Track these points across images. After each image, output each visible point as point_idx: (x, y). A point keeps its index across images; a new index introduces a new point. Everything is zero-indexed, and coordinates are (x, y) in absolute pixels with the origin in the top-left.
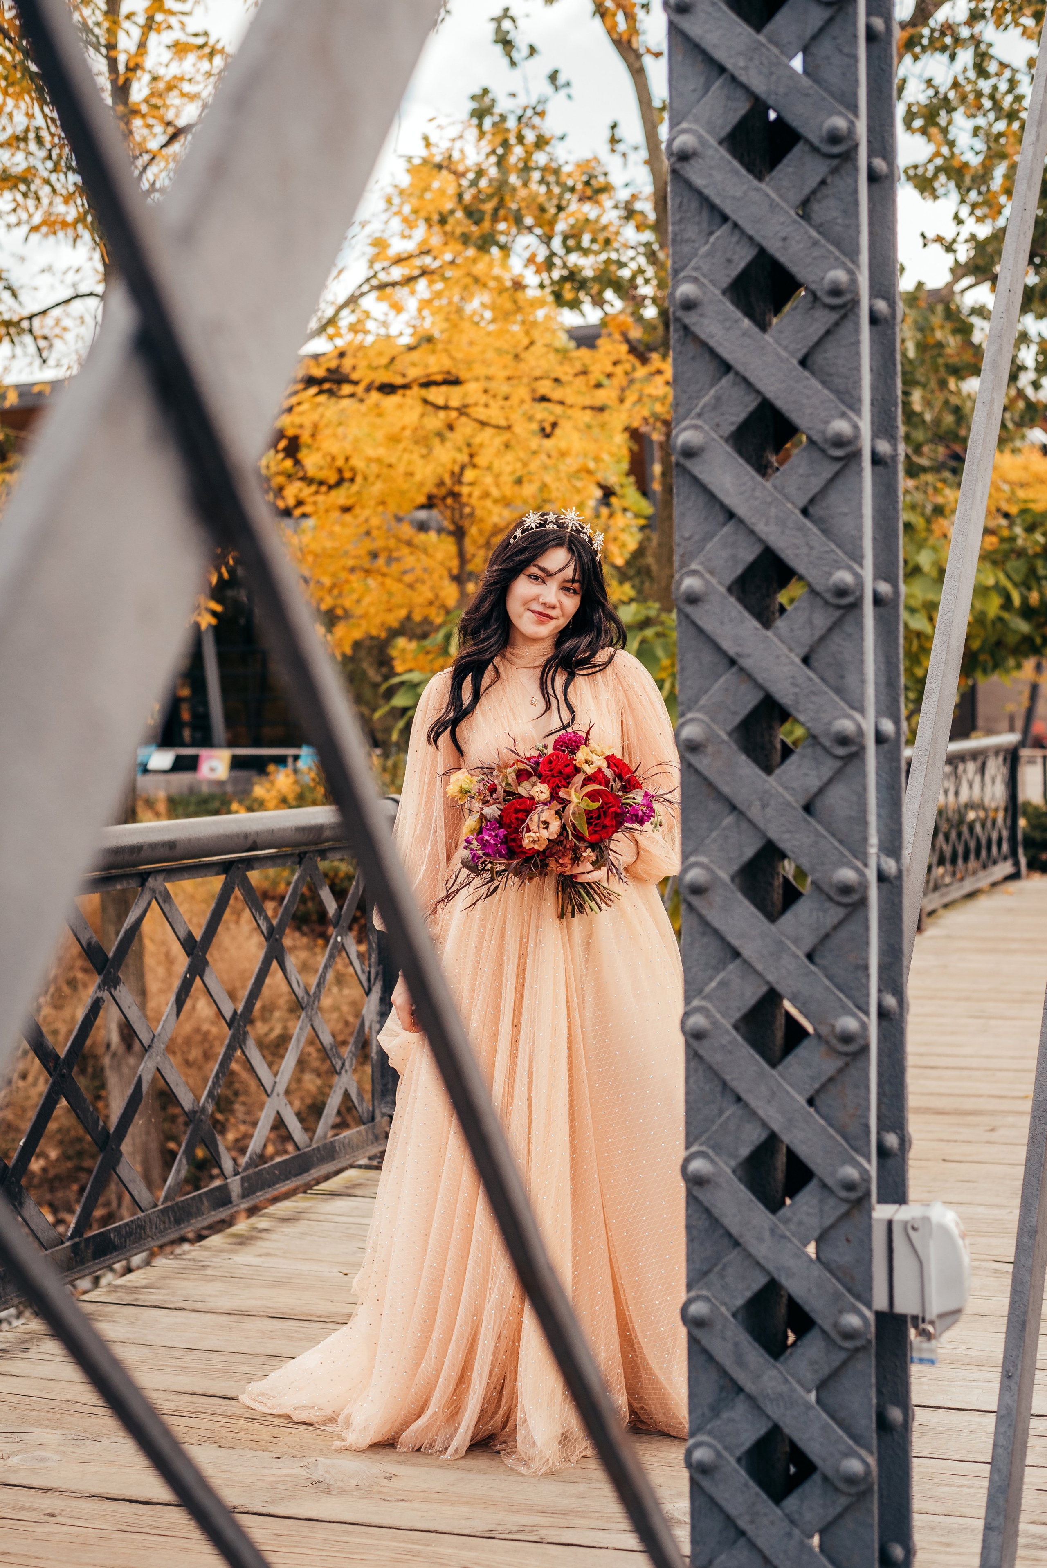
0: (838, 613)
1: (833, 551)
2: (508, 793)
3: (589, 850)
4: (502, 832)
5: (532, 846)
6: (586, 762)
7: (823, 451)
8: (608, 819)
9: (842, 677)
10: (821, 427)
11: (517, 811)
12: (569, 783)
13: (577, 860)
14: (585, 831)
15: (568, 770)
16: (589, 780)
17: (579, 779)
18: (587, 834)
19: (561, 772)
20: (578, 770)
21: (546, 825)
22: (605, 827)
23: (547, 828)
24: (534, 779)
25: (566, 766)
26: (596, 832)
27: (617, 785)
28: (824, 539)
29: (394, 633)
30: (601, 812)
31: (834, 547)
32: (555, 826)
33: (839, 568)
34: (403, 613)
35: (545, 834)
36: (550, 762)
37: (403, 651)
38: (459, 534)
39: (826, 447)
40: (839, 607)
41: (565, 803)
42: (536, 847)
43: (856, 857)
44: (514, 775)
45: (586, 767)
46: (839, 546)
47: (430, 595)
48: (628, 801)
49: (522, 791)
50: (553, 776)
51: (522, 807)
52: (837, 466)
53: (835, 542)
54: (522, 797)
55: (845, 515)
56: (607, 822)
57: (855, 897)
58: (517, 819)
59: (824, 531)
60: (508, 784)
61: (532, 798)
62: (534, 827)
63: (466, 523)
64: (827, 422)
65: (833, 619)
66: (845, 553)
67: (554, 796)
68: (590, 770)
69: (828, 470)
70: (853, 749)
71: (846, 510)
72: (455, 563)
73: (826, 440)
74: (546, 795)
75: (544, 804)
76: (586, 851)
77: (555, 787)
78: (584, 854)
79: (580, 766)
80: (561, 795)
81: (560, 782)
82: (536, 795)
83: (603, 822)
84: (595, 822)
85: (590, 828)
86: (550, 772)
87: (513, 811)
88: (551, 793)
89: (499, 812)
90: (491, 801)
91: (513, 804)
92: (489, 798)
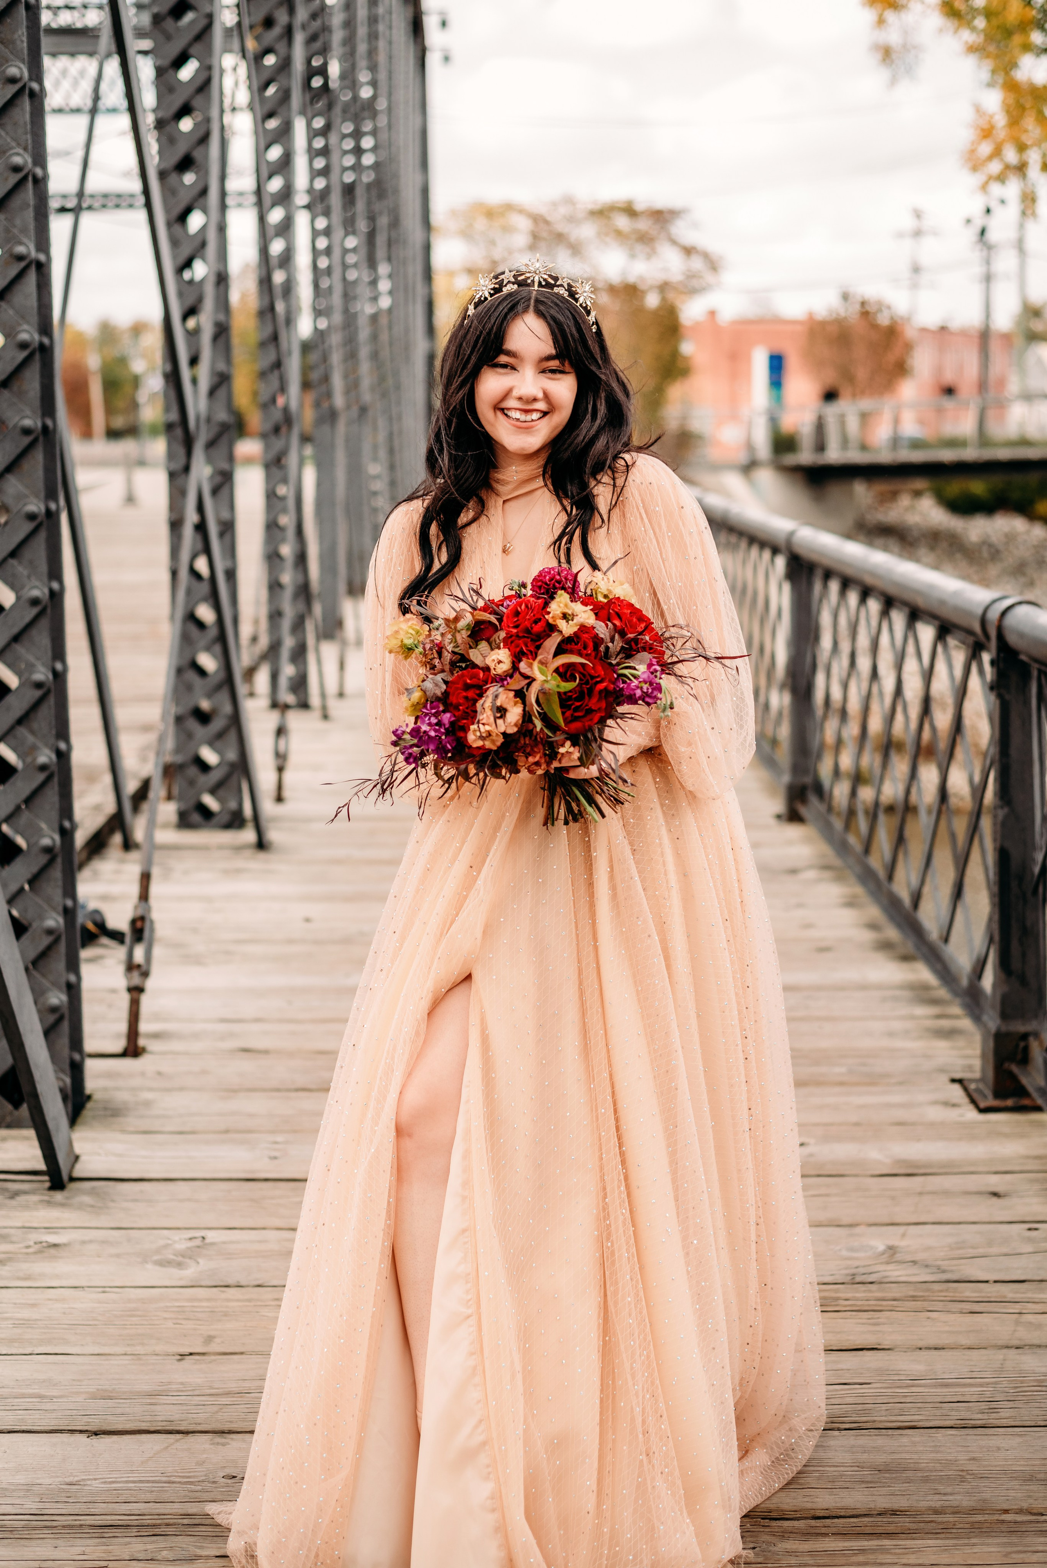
2: (456, 660)
3: (569, 744)
4: (446, 717)
5: (480, 743)
6: (565, 616)
8: (594, 700)
11: (467, 687)
12: (538, 647)
14: (559, 718)
15: (537, 628)
16: (565, 646)
17: (552, 643)
18: (562, 724)
19: (528, 632)
20: (552, 628)
21: (504, 712)
22: (590, 711)
23: (503, 717)
25: (536, 623)
26: (575, 719)
30: (580, 694)
32: (515, 714)
35: (502, 726)
41: (528, 680)
42: (488, 744)
44: (465, 634)
45: (562, 625)
48: (626, 672)
49: (475, 656)
50: (518, 636)
51: (475, 681)
54: (474, 666)
56: (593, 705)
58: (466, 698)
60: (458, 646)
61: (487, 669)
62: (485, 714)
67: (515, 668)
68: (568, 629)
74: (505, 666)
75: (501, 680)
76: (563, 745)
77: (519, 653)
78: (562, 750)
79: (554, 623)
80: (523, 666)
81: (526, 646)
82: (492, 666)
83: (587, 705)
84: (578, 704)
85: (568, 713)
86: (516, 627)
87: (460, 686)
88: (513, 663)
89: (444, 688)
90: (439, 666)
91: (463, 675)
92: (437, 662)
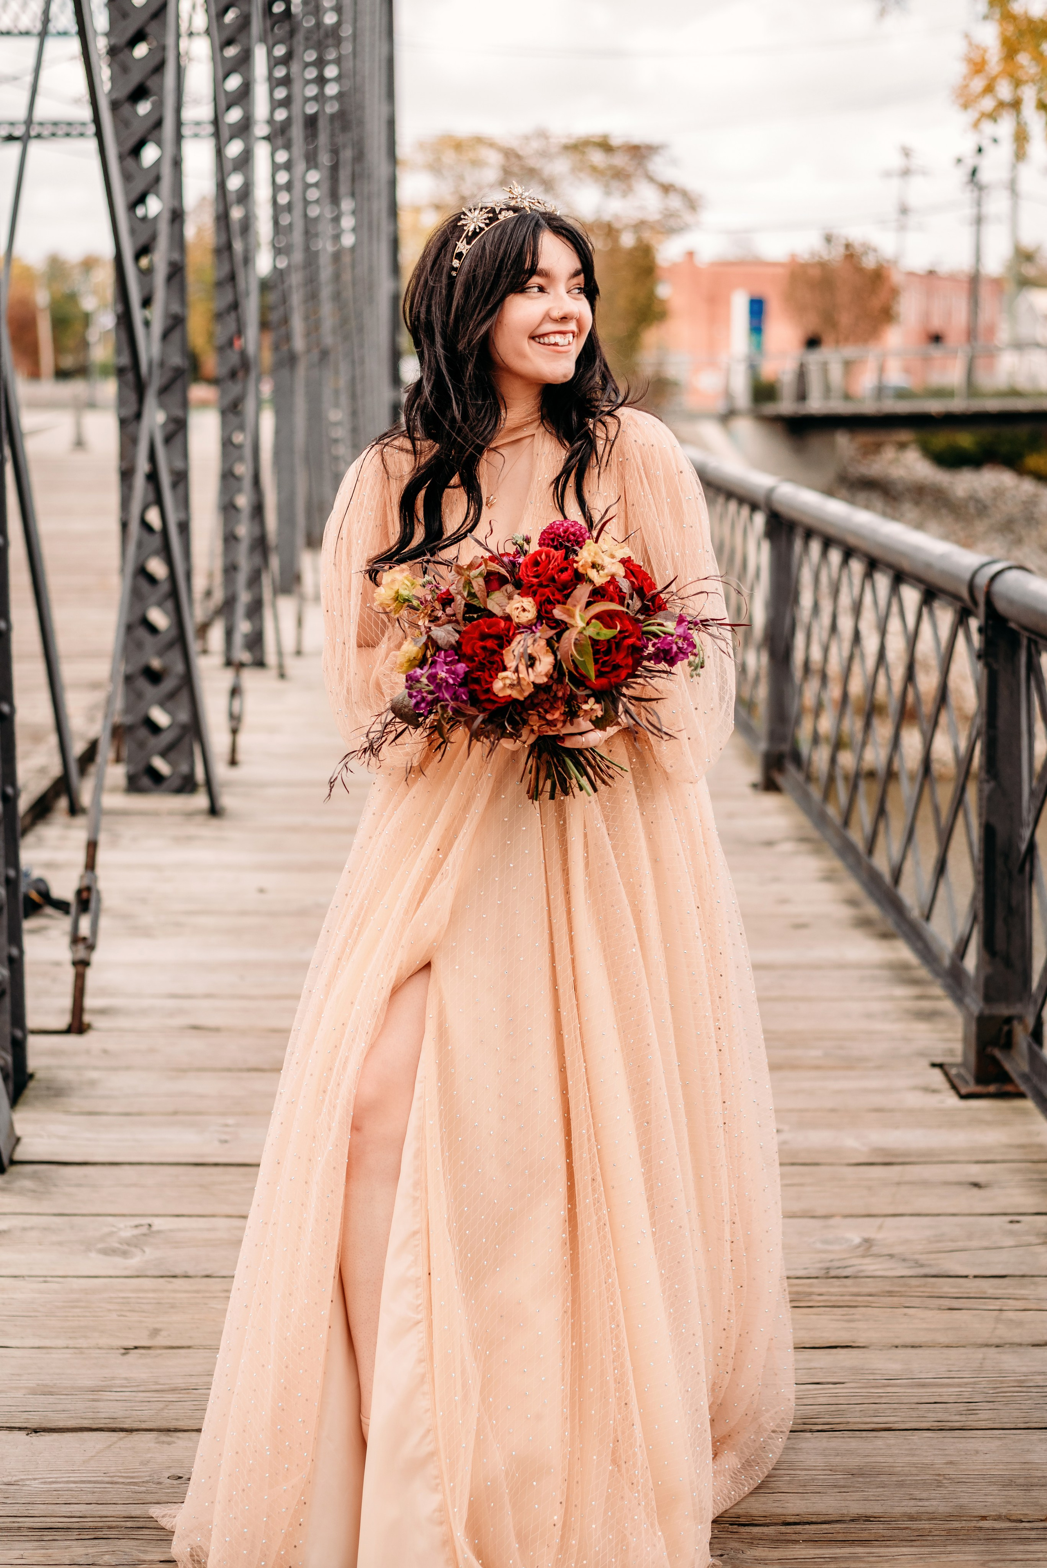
2: (469, 608)
3: (592, 701)
4: (462, 667)
5: (508, 692)
6: (594, 566)
8: (622, 655)
11: (484, 637)
12: (568, 596)
13: (572, 715)
14: (589, 671)
15: (565, 577)
16: (598, 594)
17: (583, 592)
18: (591, 677)
19: (553, 580)
20: (580, 577)
21: (532, 661)
22: (616, 667)
23: (532, 666)
24: (510, 588)
25: (562, 571)
26: (604, 673)
27: (636, 604)
30: (615, 644)
32: (545, 664)
35: (529, 675)
36: (536, 563)
41: (561, 627)
42: (515, 694)
44: (481, 581)
45: (592, 574)
48: (654, 628)
49: (492, 606)
50: (540, 585)
51: (492, 631)
54: (491, 614)
56: (621, 660)
58: (484, 648)
60: (472, 595)
61: (508, 618)
62: (511, 663)
67: (544, 616)
68: (599, 579)
74: (530, 615)
75: (528, 628)
76: (587, 702)
77: (544, 602)
78: (585, 707)
79: (584, 572)
80: (558, 613)
81: (553, 595)
82: (514, 614)
83: (614, 661)
84: (606, 658)
87: (476, 635)
88: (539, 611)
89: (457, 636)
90: (444, 618)
91: (479, 625)
92: (440, 613)
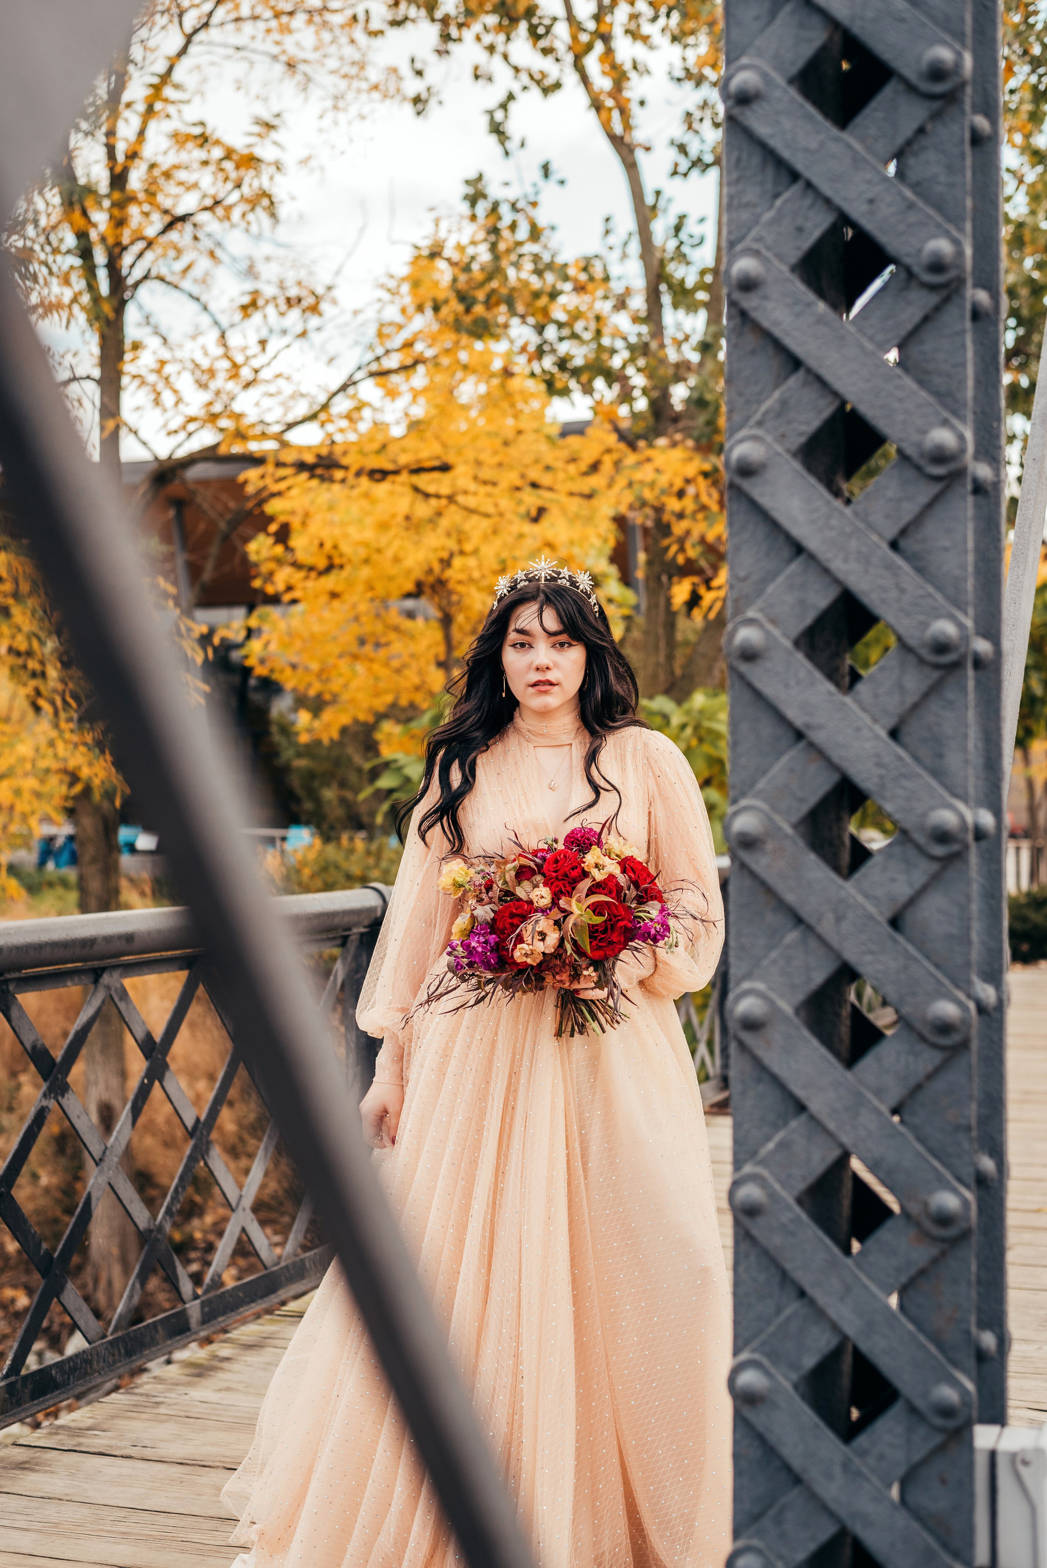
0: (936, 675)
1: (930, 595)
2: (504, 893)
3: (591, 969)
4: (492, 939)
5: (524, 959)
6: (597, 866)
7: (919, 468)
8: (616, 934)
9: (940, 756)
10: (916, 437)
11: (512, 916)
12: (574, 888)
13: (578, 977)
14: (587, 946)
15: (575, 873)
16: (596, 888)
17: (585, 885)
18: (589, 951)
19: (566, 875)
20: (585, 874)
21: (543, 936)
22: (611, 943)
23: (543, 940)
24: (537, 879)
25: (573, 869)
26: (600, 948)
27: (631, 894)
28: (918, 579)
29: (381, 717)
30: (607, 928)
31: (930, 589)
32: (553, 938)
33: (938, 617)
34: (389, 699)
35: (540, 947)
36: (558, 860)
37: (389, 735)
38: (447, 621)
39: (922, 462)
40: (937, 666)
41: (566, 913)
42: (530, 961)
43: (957, 986)
44: (513, 873)
45: (595, 872)
46: (939, 588)
47: (416, 680)
48: (641, 914)
49: (520, 892)
50: (557, 878)
51: (519, 911)
52: (936, 488)
53: (932, 583)
54: (520, 899)
55: (946, 549)
56: (615, 937)
57: (956, 1038)
58: (511, 925)
59: (920, 570)
60: (506, 883)
61: (530, 902)
62: (528, 937)
63: (453, 610)
64: (925, 432)
65: (929, 682)
66: (947, 597)
67: (555, 903)
68: (599, 876)
69: (926, 492)
70: (955, 847)
71: (946, 543)
72: (441, 650)
73: (922, 455)
74: (546, 901)
75: (543, 911)
76: (587, 969)
77: (558, 891)
78: (585, 973)
79: (588, 871)
80: (562, 903)
81: (564, 886)
82: (535, 900)
83: (609, 938)
84: (603, 936)
85: (594, 943)
86: (556, 872)
87: (507, 914)
88: (553, 899)
89: (492, 915)
90: (486, 899)
91: (509, 906)
92: (484, 896)
